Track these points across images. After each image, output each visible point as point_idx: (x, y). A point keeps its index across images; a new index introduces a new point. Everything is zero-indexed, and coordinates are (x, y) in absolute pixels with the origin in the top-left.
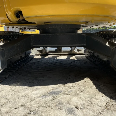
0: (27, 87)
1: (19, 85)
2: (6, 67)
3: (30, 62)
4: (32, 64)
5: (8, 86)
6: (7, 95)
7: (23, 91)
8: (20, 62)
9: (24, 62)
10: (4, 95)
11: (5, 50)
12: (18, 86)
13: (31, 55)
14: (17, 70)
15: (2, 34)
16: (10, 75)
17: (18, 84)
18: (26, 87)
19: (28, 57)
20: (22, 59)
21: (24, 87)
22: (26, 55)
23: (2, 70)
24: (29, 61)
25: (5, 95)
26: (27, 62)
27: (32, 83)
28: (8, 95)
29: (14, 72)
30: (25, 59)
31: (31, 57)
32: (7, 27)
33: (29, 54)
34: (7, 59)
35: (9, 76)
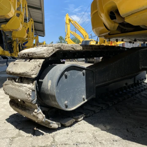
0: (120, 138)
1: (108, 131)
2: (93, 96)
3: (142, 93)
4: (144, 97)
5: (93, 126)
6: (82, 142)
7: (109, 143)
8: (125, 91)
9: (131, 92)
10: (79, 140)
11: (94, 71)
12: (105, 132)
13: (145, 82)
14: (116, 103)
15: (95, 49)
16: (102, 109)
17: (108, 127)
18: (117, 138)
19: (140, 85)
20: (129, 87)
21: (114, 136)
22: (136, 82)
23: (86, 100)
24: (139, 92)
25: (80, 142)
26: (136, 93)
27: (131, 132)
28: (84, 143)
29: (110, 105)
30: (135, 87)
31: (145, 85)
32: (108, 40)
33: (141, 80)
34: (97, 85)
35: (100, 110)
